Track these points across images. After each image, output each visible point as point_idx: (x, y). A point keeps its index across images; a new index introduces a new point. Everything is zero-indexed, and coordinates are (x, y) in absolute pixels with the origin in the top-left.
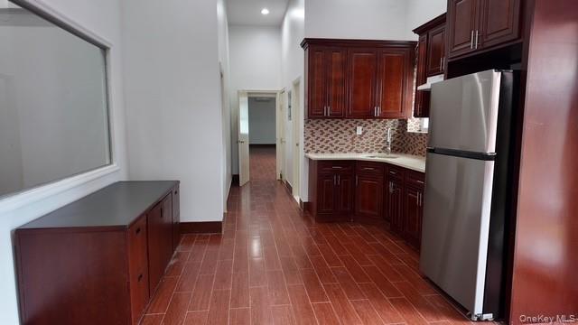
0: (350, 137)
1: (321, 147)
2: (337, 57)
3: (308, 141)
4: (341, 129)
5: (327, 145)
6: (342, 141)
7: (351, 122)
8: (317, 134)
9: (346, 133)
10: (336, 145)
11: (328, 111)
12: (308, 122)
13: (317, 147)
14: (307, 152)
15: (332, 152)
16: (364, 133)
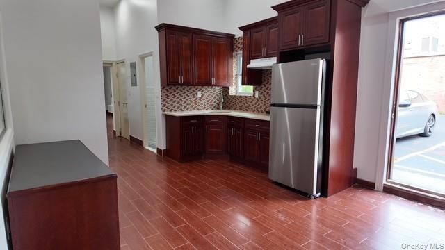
0: (193, 99)
1: (174, 107)
2: (186, 40)
3: (165, 103)
4: (187, 93)
5: (178, 105)
6: (188, 102)
7: (194, 88)
8: (171, 97)
9: (191, 96)
10: (185, 105)
11: (182, 79)
12: (163, 88)
13: (171, 107)
14: (164, 111)
15: (182, 110)
16: (202, 96)
